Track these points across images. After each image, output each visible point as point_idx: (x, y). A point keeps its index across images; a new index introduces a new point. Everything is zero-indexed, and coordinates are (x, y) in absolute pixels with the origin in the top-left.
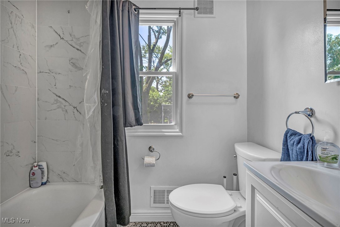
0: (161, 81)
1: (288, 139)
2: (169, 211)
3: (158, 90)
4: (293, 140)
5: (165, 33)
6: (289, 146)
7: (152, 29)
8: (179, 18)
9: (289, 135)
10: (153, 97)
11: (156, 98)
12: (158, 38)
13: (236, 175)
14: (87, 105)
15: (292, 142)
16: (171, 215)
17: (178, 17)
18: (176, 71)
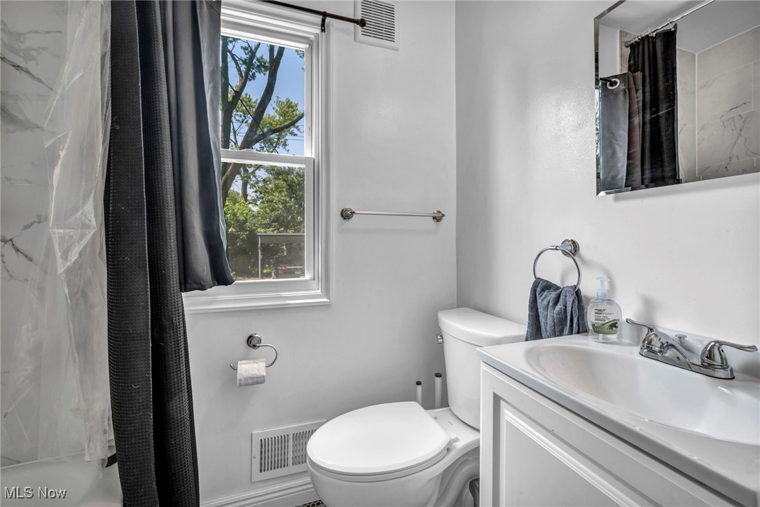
0: (254, 179)
1: (538, 297)
2: (308, 479)
3: (246, 200)
4: (548, 299)
5: (263, 69)
6: (539, 310)
7: (230, 52)
8: (322, 35)
9: (538, 290)
10: (235, 215)
11: (242, 218)
12: (246, 78)
13: (440, 376)
14: (59, 233)
15: (545, 302)
16: (312, 488)
17: (318, 31)
18: (313, 156)
